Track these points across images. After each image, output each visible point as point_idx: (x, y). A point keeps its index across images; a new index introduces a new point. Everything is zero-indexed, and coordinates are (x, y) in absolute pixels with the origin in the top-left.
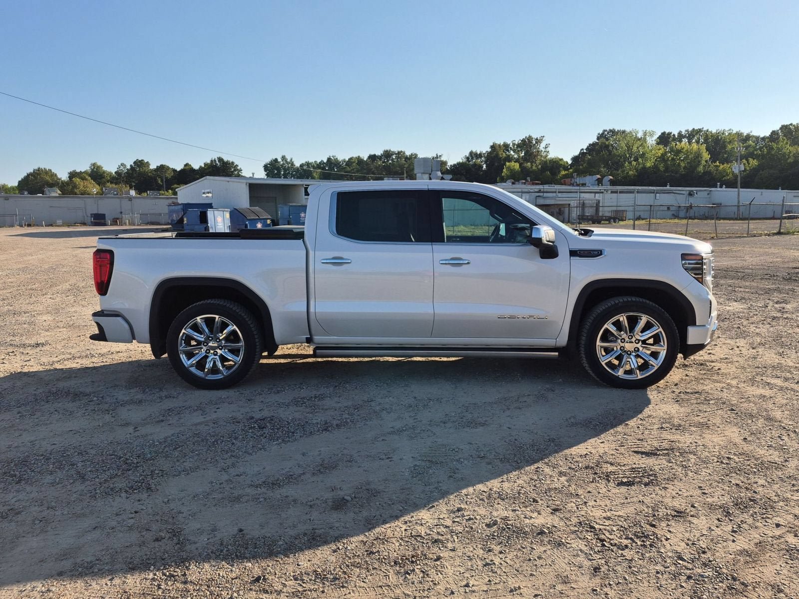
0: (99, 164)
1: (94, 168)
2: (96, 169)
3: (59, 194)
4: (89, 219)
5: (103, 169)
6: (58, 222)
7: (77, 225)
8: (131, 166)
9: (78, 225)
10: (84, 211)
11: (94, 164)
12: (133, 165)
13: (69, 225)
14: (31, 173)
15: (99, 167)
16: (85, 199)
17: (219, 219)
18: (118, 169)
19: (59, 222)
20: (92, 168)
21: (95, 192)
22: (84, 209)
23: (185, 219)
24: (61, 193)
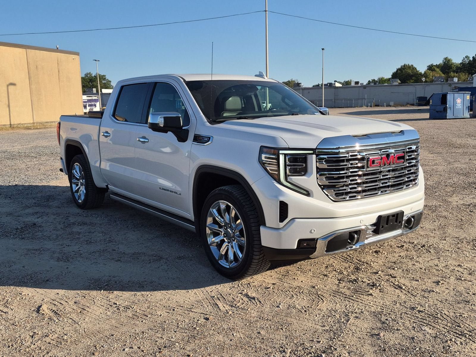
0: (449, 58)
1: (446, 61)
2: (447, 62)
3: (399, 83)
4: (416, 101)
5: (453, 61)
6: (390, 103)
7: (407, 105)
8: (473, 57)
9: (409, 105)
10: (414, 95)
11: (446, 58)
12: (475, 56)
13: (402, 105)
14: (399, 68)
15: (449, 60)
16: (416, 86)
17: (459, 101)
18: (462, 60)
19: (392, 103)
20: (445, 61)
21: (424, 81)
22: (414, 93)
23: (431, 101)
24: (400, 82)
